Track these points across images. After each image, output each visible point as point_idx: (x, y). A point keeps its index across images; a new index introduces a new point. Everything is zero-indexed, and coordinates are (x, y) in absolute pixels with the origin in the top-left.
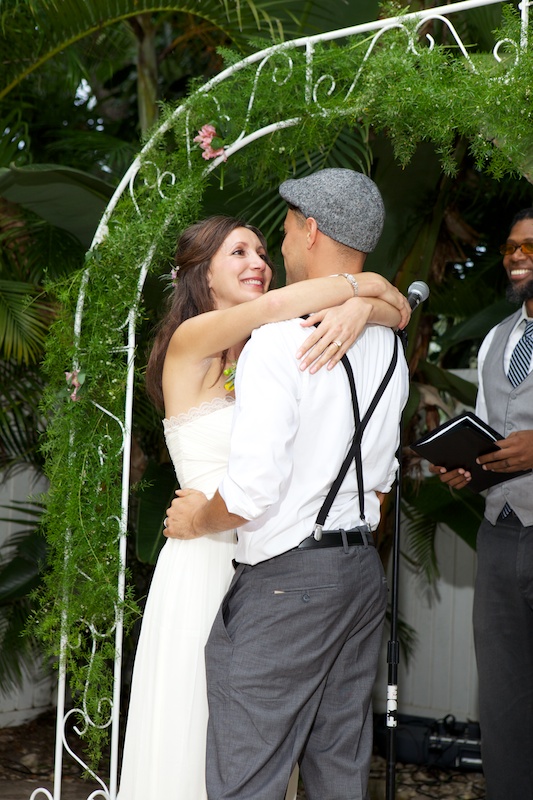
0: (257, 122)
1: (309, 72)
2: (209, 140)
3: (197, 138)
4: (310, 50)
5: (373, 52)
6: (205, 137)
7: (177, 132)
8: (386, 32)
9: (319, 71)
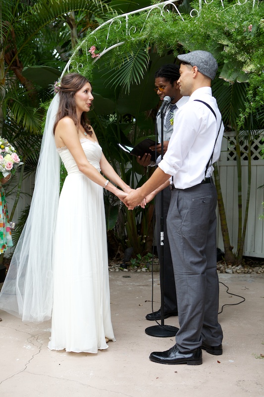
0: (110, 44)
1: (127, 25)
2: (94, 51)
3: (90, 51)
4: (127, 18)
5: (149, 17)
6: (92, 50)
7: (83, 49)
8: (153, 10)
9: (131, 24)
